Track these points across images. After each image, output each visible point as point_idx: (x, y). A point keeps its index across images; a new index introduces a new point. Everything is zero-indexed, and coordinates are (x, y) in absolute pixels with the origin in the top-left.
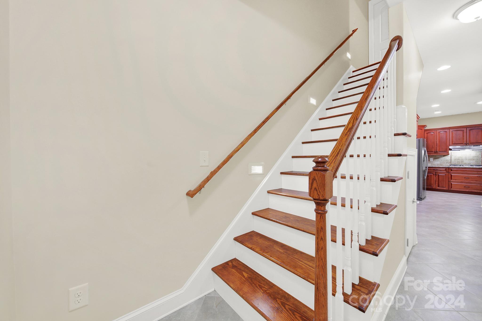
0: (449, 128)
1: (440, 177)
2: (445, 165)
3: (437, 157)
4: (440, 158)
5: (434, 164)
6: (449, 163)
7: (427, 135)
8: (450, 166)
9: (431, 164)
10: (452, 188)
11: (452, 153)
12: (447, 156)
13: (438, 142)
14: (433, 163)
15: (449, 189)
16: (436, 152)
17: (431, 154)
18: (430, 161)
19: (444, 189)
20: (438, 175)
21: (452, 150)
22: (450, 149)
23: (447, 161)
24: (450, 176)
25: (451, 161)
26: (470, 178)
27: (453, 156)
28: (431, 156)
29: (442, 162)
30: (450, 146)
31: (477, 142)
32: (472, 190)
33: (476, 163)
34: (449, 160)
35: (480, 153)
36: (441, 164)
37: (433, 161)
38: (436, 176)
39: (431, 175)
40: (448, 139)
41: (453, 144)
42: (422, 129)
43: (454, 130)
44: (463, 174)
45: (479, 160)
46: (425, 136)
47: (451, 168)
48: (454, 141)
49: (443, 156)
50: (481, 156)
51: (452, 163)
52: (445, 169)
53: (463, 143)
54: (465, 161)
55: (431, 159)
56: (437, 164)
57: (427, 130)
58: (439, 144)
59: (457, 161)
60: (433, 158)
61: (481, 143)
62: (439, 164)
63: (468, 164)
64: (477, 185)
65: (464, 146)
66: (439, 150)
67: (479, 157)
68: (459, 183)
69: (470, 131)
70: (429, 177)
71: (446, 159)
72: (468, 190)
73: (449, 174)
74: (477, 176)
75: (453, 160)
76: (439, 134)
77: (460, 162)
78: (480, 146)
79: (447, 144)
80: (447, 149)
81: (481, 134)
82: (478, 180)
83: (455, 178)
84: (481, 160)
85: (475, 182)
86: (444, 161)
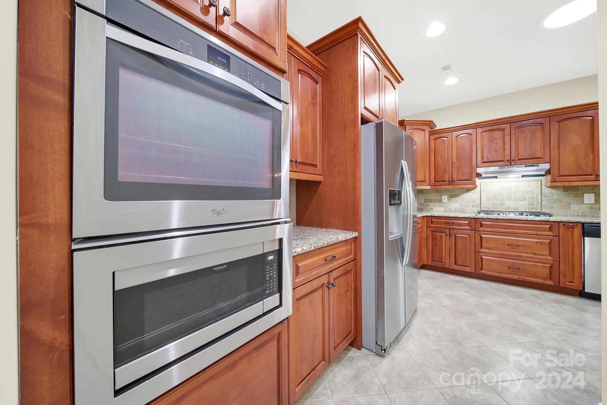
0: (476, 126)
1: (458, 240)
2: (469, 211)
3: (454, 193)
4: (461, 195)
5: (450, 209)
6: (477, 208)
7: (435, 143)
8: (478, 215)
9: (445, 209)
10: (484, 267)
11: (482, 183)
12: (472, 191)
13: (455, 160)
14: (448, 207)
15: (477, 272)
16: (451, 182)
17: (443, 187)
18: (443, 201)
19: (467, 271)
20: (455, 236)
21: (483, 176)
22: (479, 175)
23: (473, 202)
24: (478, 239)
25: (480, 203)
26: (521, 246)
27: (485, 191)
28: (444, 192)
29: (463, 204)
30: (478, 167)
31: (534, 157)
32: (525, 276)
33: (529, 207)
34: (477, 201)
35: (537, 183)
36: (462, 208)
37: (447, 202)
38: (450, 237)
39: (441, 236)
40: (473, 150)
41: (484, 162)
42: (425, 130)
43: (485, 131)
44: (506, 235)
45: (535, 200)
46: (430, 146)
47: (480, 220)
48: (486, 155)
49: (465, 191)
50: (540, 190)
51: (482, 207)
52: (468, 222)
53: (504, 159)
54: (507, 202)
55: (445, 198)
56: (455, 209)
57: (434, 132)
58: (457, 164)
59: (492, 203)
60: (447, 196)
61: (541, 158)
62: (459, 208)
63: (514, 208)
64: (537, 264)
65: (506, 166)
66: (458, 177)
67: (536, 193)
68: (496, 257)
69: (517, 129)
70: (436, 240)
71: (471, 198)
72: (516, 275)
73: (476, 234)
74: (537, 242)
75: (485, 200)
76: (457, 140)
77: (498, 204)
78: (538, 166)
79: (473, 162)
80: (473, 174)
81: (543, 135)
82: (537, 252)
83: (489, 245)
84: (540, 201)
85: (530, 256)
86: (468, 202)
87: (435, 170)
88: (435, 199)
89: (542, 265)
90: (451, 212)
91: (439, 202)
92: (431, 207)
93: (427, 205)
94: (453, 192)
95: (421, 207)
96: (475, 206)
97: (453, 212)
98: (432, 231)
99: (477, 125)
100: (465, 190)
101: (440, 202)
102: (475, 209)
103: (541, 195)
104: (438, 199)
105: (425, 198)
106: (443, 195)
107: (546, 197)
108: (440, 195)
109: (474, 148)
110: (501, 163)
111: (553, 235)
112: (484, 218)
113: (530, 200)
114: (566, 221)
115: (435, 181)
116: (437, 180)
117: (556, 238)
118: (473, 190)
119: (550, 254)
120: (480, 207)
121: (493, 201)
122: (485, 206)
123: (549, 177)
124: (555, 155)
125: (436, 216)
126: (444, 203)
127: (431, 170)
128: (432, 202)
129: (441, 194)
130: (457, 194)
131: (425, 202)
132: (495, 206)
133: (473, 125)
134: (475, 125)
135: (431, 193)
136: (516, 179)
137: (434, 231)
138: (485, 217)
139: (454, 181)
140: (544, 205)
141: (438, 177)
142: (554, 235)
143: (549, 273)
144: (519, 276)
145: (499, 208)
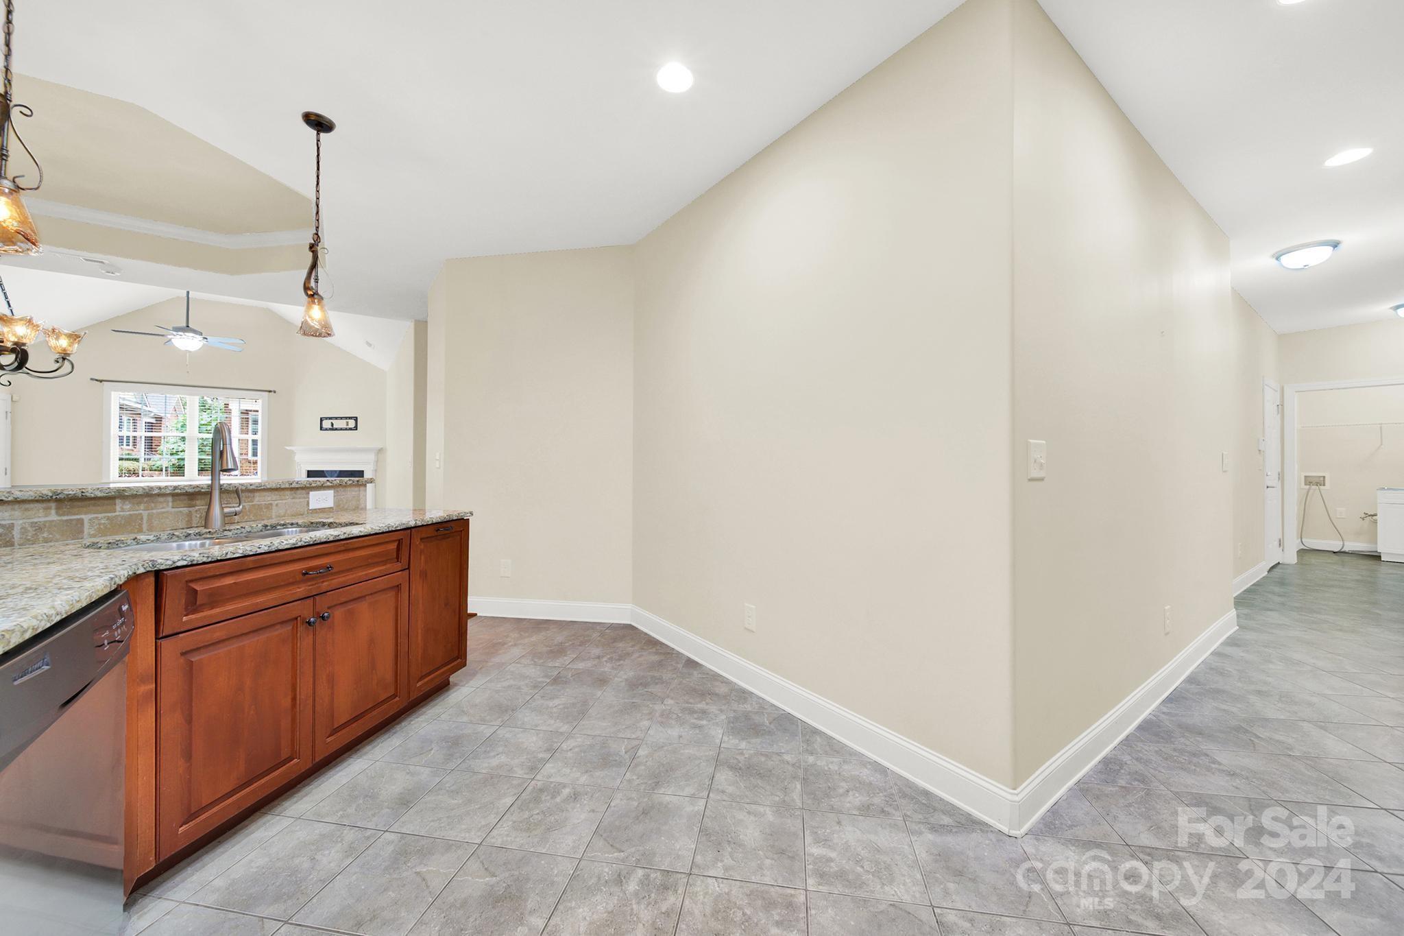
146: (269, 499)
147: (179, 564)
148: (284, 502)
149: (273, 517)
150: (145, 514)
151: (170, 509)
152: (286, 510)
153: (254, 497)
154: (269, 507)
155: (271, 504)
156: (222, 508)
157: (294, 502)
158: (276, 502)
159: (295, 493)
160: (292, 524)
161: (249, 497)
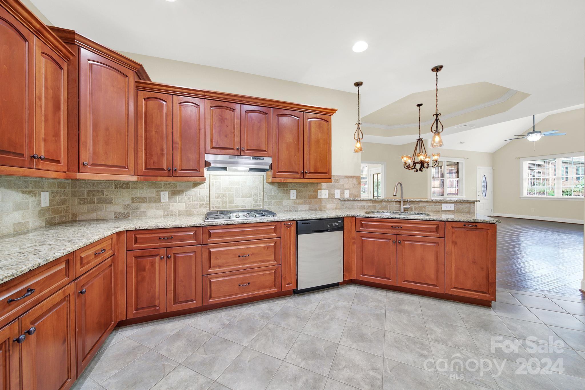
1: (180, 263)
2: (196, 212)
3: (178, 189)
4: (186, 191)
5: (172, 211)
6: (206, 208)
7: (146, 105)
8: (206, 221)
9: (164, 212)
10: (212, 296)
11: (210, 176)
12: (200, 186)
13: (177, 139)
14: (169, 208)
15: (204, 304)
16: (172, 172)
17: (160, 178)
18: (162, 200)
19: (192, 307)
20: (175, 258)
21: (213, 165)
22: (207, 164)
23: (201, 201)
24: (206, 255)
25: (209, 201)
26: (251, 255)
27: (215, 186)
28: (163, 186)
29: (189, 203)
30: (206, 153)
31: (260, 149)
32: (254, 290)
33: (255, 204)
34: (206, 199)
35: (260, 178)
36: (188, 209)
37: (168, 201)
38: (167, 262)
39: (152, 263)
40: (201, 129)
41: (213, 148)
42: (127, 76)
43: (214, 105)
44: (236, 245)
45: (259, 196)
46: (138, 109)
47: (208, 228)
48: (216, 137)
49: (192, 186)
50: (262, 186)
51: (211, 206)
52: (194, 232)
53: (234, 146)
54: (236, 199)
55: (164, 196)
56: (179, 211)
57: (145, 85)
58: (180, 145)
59: (221, 201)
60: (168, 192)
61: (265, 151)
62: (184, 209)
63: (242, 206)
64: (264, 273)
65: (236, 156)
66: (181, 163)
67: (259, 189)
68: (226, 276)
69: (246, 113)
70: (144, 270)
71: (199, 196)
72: (246, 292)
73: (203, 250)
74: (265, 247)
75: (215, 197)
76: (180, 108)
77: (228, 202)
78: (263, 159)
79: (200, 145)
80: (200, 162)
81: (267, 126)
82: (265, 259)
83: (220, 261)
84: (262, 198)
85: (260, 265)
86: (195, 200)
87: (145, 149)
88: (148, 197)
89: (268, 272)
90: (174, 215)
91: (155, 202)
92: (142, 210)
93: (137, 208)
94: (176, 186)
95: (126, 212)
96: (203, 206)
97: (175, 215)
98: (136, 257)
99: (206, 94)
100: (192, 184)
101: (158, 201)
102: (203, 209)
103: (263, 191)
104: (153, 197)
105: (133, 196)
106: (162, 191)
107: (266, 193)
108: (157, 192)
109: (202, 126)
110: (231, 152)
111: (276, 237)
112: (213, 225)
113: (255, 196)
114: (286, 220)
115: (146, 169)
116: (149, 167)
117: (279, 239)
118: (202, 185)
119: (275, 259)
120: (208, 206)
121: (223, 199)
122: (214, 205)
123: (270, 173)
124: (275, 150)
125: (144, 228)
126: (163, 202)
127: (139, 149)
128: (144, 202)
129: (158, 189)
130: (180, 189)
131: (133, 202)
132: (225, 204)
133: (201, 93)
134: (203, 93)
135: (143, 188)
136: (244, 172)
137: (139, 255)
138: (214, 223)
139: (176, 171)
140: (265, 201)
141: (152, 162)
142: (278, 237)
143: (273, 280)
144: (249, 292)
145: (228, 207)
146: (425, 205)
147: (358, 216)
148: (431, 206)
149: (427, 211)
150: (389, 206)
151: (394, 205)
152: (432, 209)
153: (419, 204)
154: (425, 207)
155: (426, 207)
156: (403, 207)
157: (435, 207)
158: (428, 206)
159: (436, 204)
160: (424, 214)
161: (417, 204)
